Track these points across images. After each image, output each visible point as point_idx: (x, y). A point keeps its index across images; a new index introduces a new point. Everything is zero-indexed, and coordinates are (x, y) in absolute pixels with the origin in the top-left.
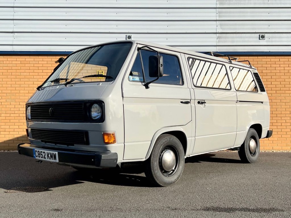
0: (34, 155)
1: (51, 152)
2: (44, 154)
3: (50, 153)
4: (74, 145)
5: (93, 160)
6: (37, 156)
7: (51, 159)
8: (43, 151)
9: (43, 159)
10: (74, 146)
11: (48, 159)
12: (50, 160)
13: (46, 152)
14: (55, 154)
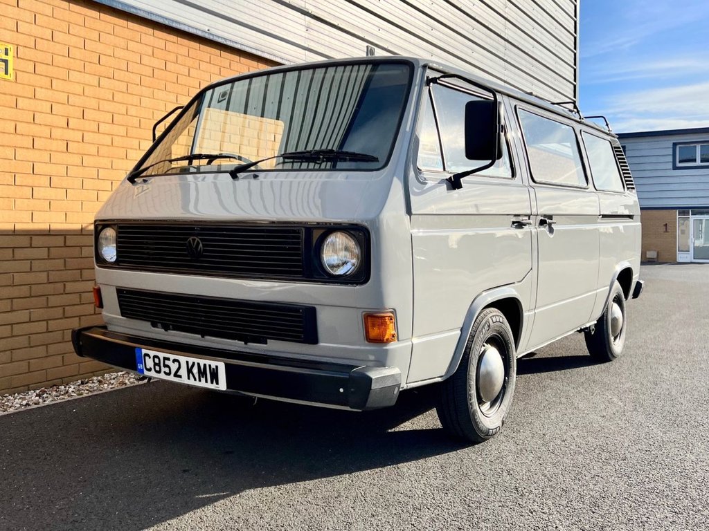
0: (140, 366)
1: (202, 362)
2: (174, 367)
3: (199, 364)
4: (268, 341)
5: (341, 390)
6: (150, 370)
7: (200, 380)
8: (172, 357)
9: (172, 378)
10: (266, 344)
11: (189, 378)
12: (197, 384)
13: (183, 359)
14: (217, 367)
